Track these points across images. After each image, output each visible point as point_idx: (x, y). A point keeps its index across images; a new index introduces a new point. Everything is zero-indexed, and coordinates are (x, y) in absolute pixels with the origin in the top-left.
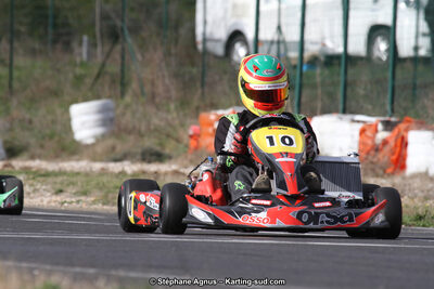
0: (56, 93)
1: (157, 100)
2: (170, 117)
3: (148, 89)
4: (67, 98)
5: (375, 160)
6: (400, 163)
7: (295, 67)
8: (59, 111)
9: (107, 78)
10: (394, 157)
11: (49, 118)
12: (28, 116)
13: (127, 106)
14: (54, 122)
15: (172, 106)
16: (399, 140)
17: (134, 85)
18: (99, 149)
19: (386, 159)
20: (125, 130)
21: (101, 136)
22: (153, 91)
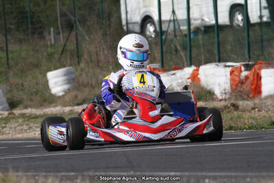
0: (37, 66)
1: (101, 64)
3: (94, 57)
4: (44, 68)
5: (242, 89)
6: (257, 90)
7: (186, 35)
8: (40, 76)
9: (68, 53)
10: (253, 87)
11: (34, 81)
12: (20, 82)
13: (82, 70)
14: (37, 84)
15: (111, 67)
16: (256, 76)
17: (85, 56)
18: (67, 98)
19: (248, 88)
20: (82, 85)
21: (68, 90)
22: (98, 59)
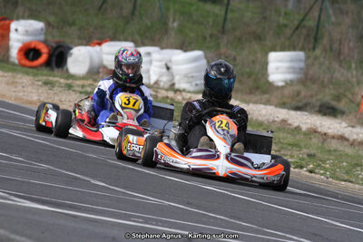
0: (258, 38)
1: (342, 57)
2: (350, 75)
3: (336, 46)
4: (268, 43)
8: (259, 55)
9: (304, 31)
11: (251, 58)
12: (234, 53)
13: (316, 58)
14: (253, 62)
15: (353, 66)
17: (325, 41)
18: (286, 92)
20: (311, 79)
21: (291, 81)
22: (340, 49)
